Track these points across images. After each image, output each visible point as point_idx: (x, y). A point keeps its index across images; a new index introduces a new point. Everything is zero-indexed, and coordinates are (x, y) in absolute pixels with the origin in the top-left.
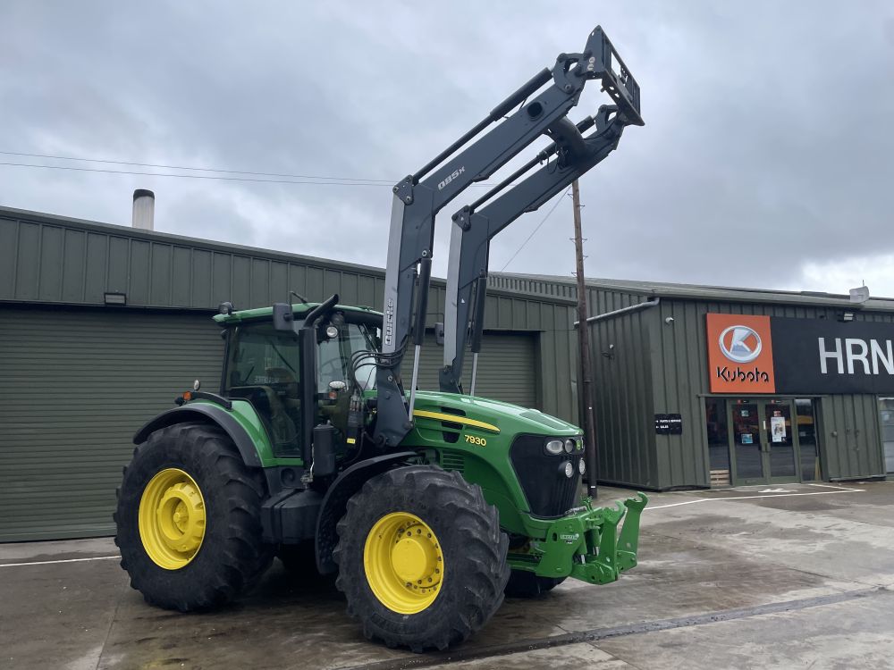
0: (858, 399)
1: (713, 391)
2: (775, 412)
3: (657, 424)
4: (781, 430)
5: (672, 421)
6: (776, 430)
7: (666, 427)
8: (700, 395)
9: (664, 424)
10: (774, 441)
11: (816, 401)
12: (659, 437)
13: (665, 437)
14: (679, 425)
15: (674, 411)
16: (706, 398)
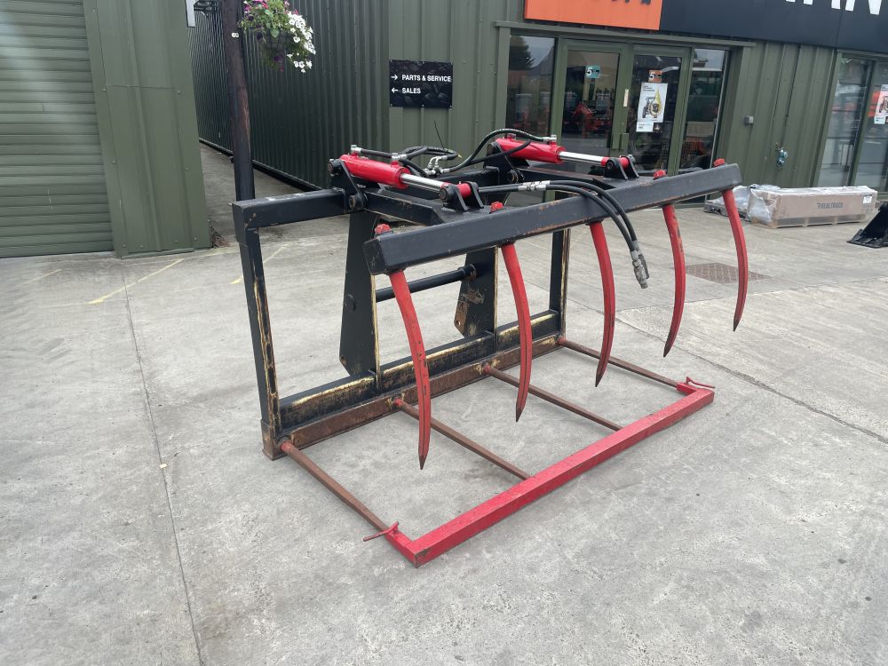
0: (805, 55)
1: (530, 15)
2: (652, 73)
3: (393, 84)
4: (656, 108)
5: (431, 78)
6: (646, 109)
7: (417, 91)
8: (500, 23)
9: (411, 84)
10: (638, 130)
11: (733, 55)
12: (396, 113)
13: (412, 114)
14: (447, 88)
15: (438, 57)
16: (515, 31)
